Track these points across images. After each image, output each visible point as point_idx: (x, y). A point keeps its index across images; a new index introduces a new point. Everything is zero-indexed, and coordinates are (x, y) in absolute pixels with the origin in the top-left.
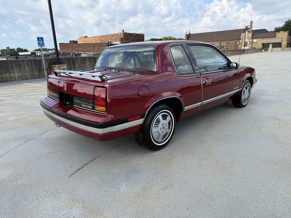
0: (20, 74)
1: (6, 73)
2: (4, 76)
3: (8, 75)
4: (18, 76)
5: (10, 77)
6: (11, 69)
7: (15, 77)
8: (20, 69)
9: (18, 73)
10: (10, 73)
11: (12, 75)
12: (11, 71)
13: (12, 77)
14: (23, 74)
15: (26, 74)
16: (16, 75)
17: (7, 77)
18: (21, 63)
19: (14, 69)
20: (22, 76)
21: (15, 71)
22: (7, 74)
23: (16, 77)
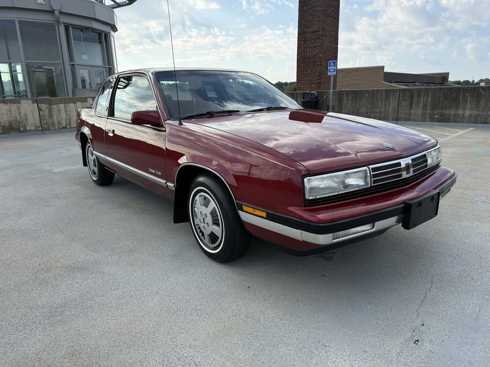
0: (475, 112)
1: (451, 108)
2: (447, 112)
3: (452, 112)
4: (470, 115)
5: (455, 114)
6: (461, 102)
7: (463, 116)
8: (478, 103)
9: (471, 109)
10: (457, 108)
11: (461, 112)
12: (460, 105)
13: (459, 115)
14: (481, 113)
15: (486, 113)
16: (468, 113)
17: (450, 115)
18: (483, 92)
19: (466, 102)
20: (478, 115)
21: (468, 105)
22: (453, 110)
23: (466, 116)
